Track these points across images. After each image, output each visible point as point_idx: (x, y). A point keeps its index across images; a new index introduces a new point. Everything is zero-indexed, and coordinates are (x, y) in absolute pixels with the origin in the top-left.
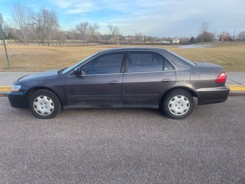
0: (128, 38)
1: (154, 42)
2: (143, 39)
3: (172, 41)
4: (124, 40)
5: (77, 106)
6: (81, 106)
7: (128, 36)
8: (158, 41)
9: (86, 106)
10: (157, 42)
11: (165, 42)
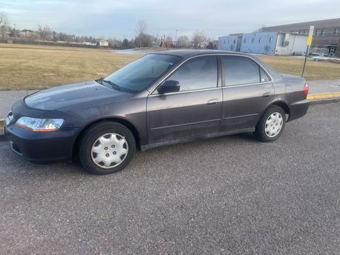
0: (24, 33)
1: (71, 43)
2: (52, 37)
3: (98, 43)
4: (19, 36)
5: (161, 144)
6: (166, 143)
7: (25, 31)
8: (77, 40)
9: (173, 142)
10: (75, 43)
11: (88, 44)
